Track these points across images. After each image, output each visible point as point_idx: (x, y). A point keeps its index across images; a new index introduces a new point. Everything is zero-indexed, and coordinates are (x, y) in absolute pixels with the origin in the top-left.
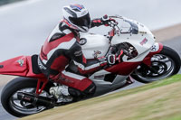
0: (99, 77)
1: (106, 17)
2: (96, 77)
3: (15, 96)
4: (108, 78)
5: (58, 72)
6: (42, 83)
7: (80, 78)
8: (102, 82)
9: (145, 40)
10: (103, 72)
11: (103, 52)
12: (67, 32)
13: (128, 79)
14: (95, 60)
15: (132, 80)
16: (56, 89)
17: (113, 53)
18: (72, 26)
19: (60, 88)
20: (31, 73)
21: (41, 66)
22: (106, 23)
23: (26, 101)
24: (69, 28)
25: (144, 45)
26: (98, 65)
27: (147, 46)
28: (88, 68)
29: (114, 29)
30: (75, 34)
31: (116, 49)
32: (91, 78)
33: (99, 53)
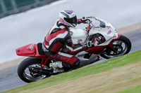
0: (81, 56)
1: (84, 18)
2: (79, 56)
3: (27, 69)
4: (86, 56)
5: (55, 53)
6: (44, 61)
7: (70, 56)
8: (82, 59)
9: (110, 32)
10: (84, 52)
11: (84, 40)
13: (98, 57)
14: (79, 45)
15: (101, 57)
16: (54, 64)
17: (90, 40)
19: (57, 63)
20: (37, 54)
21: (45, 50)
22: (84, 22)
23: (34, 72)
26: (81, 48)
27: (111, 35)
28: (75, 50)
29: (90, 25)
30: (67, 28)
31: (92, 38)
32: (76, 56)
33: (81, 40)
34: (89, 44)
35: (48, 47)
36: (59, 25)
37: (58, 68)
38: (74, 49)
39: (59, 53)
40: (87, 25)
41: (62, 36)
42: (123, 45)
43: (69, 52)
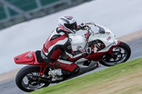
0: (80, 63)
1: (82, 24)
2: (78, 63)
4: (86, 63)
6: (43, 69)
7: (70, 63)
8: (82, 66)
9: (109, 38)
10: (83, 59)
11: (83, 47)
12: (62, 34)
13: (97, 64)
14: (79, 52)
15: (100, 64)
17: (90, 46)
18: (66, 29)
20: (36, 62)
22: (83, 28)
24: (63, 31)
25: (109, 41)
27: (111, 41)
28: (75, 57)
29: (89, 32)
31: (92, 44)
32: (76, 63)
33: (80, 47)
34: (89, 50)
35: (47, 54)
36: (58, 32)
37: (58, 76)
38: (73, 55)
39: (59, 60)
40: (86, 32)
41: (62, 42)
42: (123, 51)
43: (69, 59)
